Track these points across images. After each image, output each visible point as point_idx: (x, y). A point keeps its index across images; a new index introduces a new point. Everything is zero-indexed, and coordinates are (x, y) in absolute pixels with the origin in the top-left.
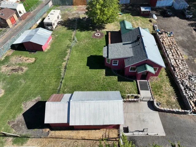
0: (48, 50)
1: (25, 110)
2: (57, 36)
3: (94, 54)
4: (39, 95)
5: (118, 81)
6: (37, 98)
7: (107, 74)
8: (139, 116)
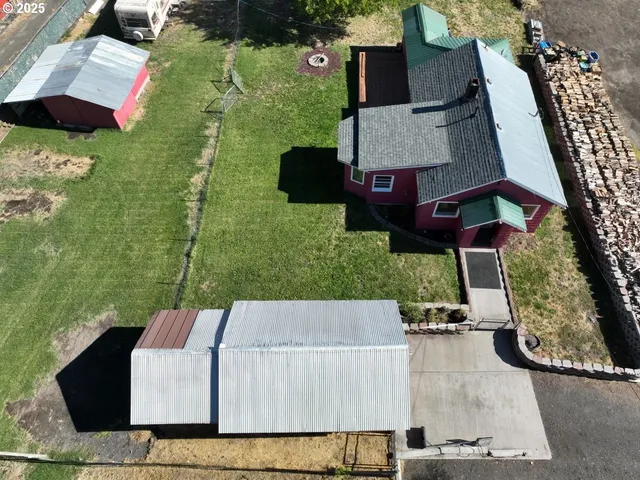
0: (138, 123)
1: (64, 360)
2: (167, 65)
3: (306, 141)
4: (112, 306)
5: (392, 251)
6: (103, 316)
7: (351, 225)
8: (463, 386)
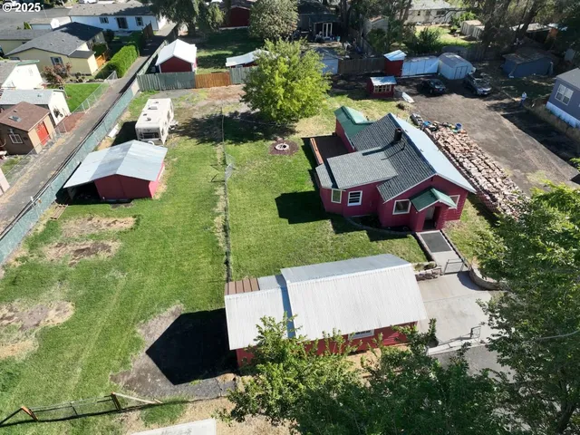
0: (163, 194)
1: (149, 341)
2: (175, 160)
3: (290, 190)
4: (178, 301)
5: (372, 241)
6: (173, 308)
7: (338, 230)
8: (449, 306)
